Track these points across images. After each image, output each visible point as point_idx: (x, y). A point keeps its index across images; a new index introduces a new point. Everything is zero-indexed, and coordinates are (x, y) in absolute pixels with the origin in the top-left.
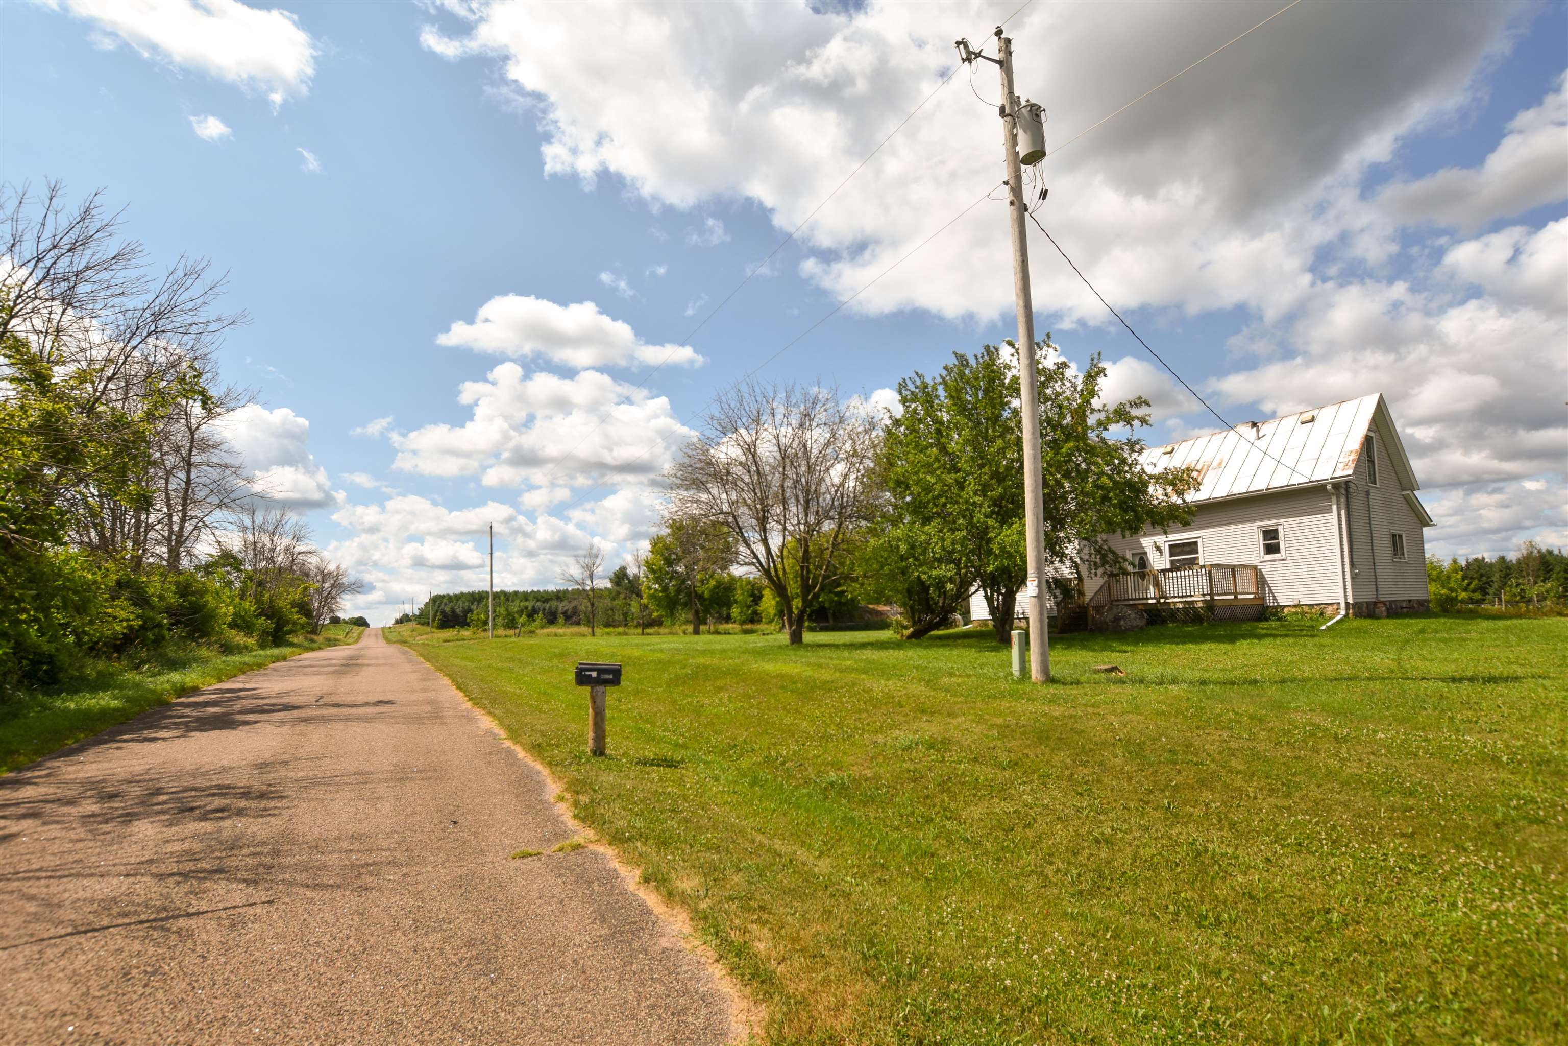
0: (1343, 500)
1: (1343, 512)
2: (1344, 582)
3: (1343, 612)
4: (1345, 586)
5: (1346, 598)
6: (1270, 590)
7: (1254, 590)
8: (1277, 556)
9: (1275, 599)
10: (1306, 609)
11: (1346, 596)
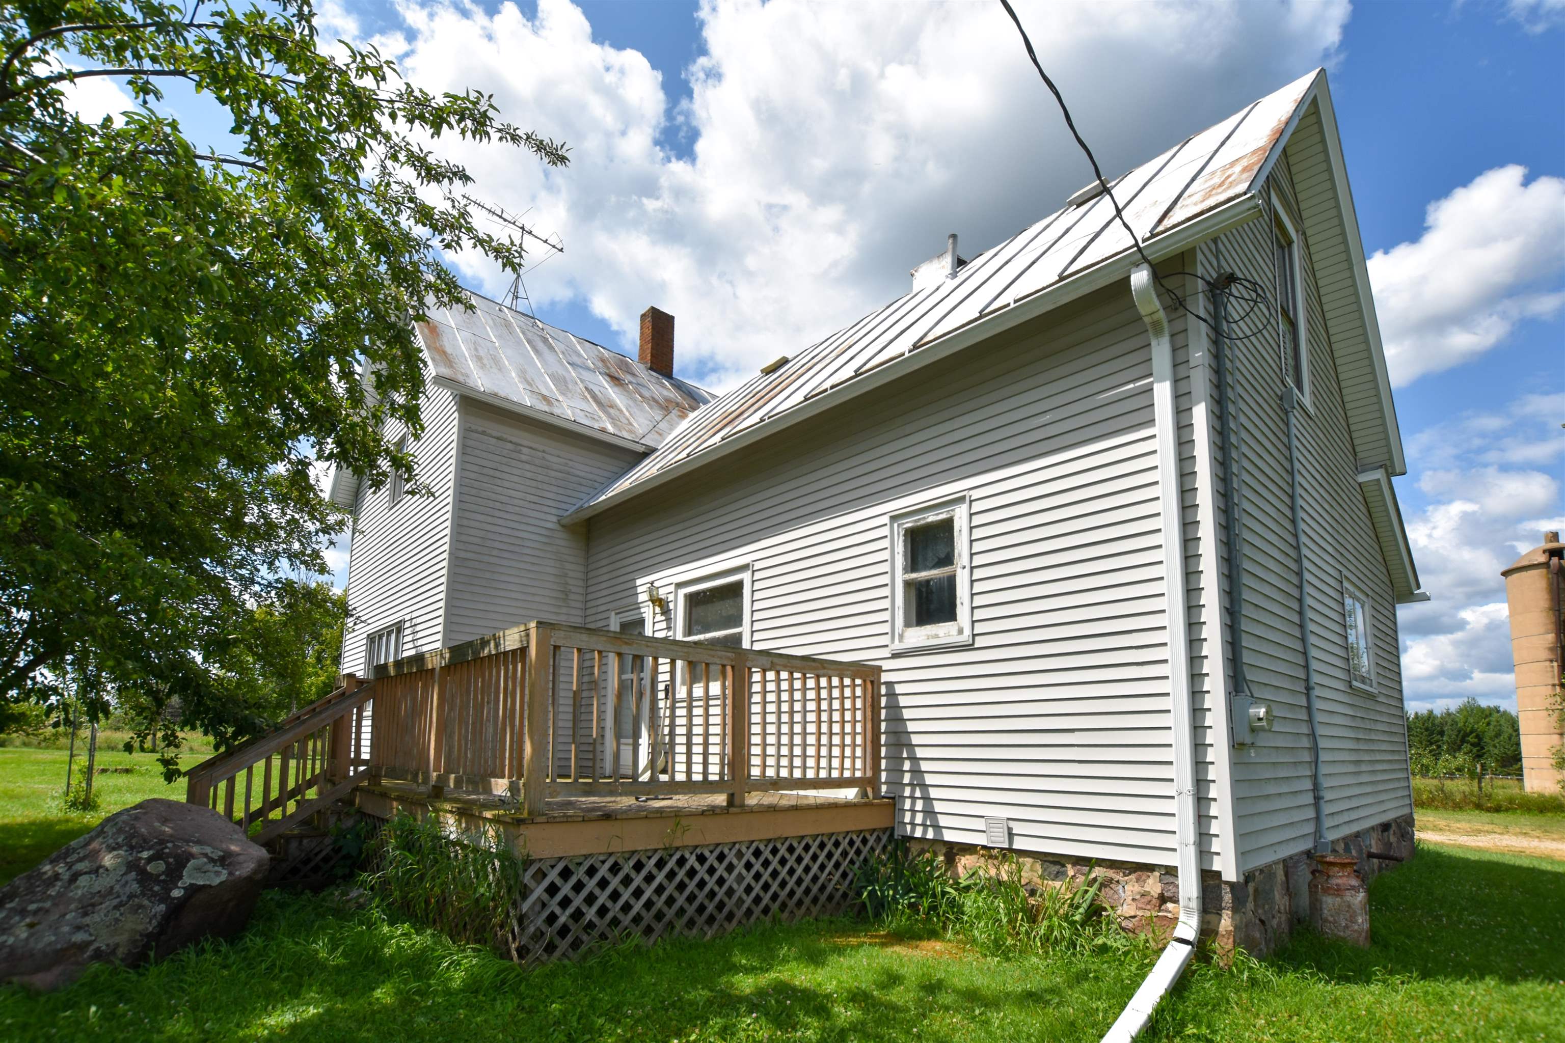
0: (1199, 355)
1: (1200, 415)
2: (1200, 765)
3: (1188, 927)
4: (1201, 783)
5: (1204, 852)
6: (917, 772)
7: (858, 768)
8: (943, 632)
9: (929, 812)
10: (1030, 872)
11: (1203, 838)
